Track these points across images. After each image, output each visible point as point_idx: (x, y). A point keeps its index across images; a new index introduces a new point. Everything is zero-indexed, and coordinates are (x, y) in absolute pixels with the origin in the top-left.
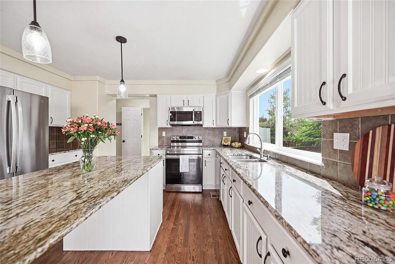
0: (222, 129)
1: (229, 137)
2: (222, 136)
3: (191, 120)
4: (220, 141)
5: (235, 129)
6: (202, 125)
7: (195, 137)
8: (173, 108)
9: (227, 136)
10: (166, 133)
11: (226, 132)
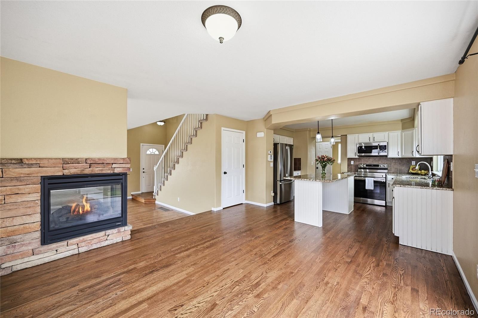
0: (411, 159)
2: (410, 165)
4: (407, 169)
6: (387, 156)
7: (380, 165)
8: (360, 144)
9: (415, 165)
10: (354, 162)
11: (415, 162)
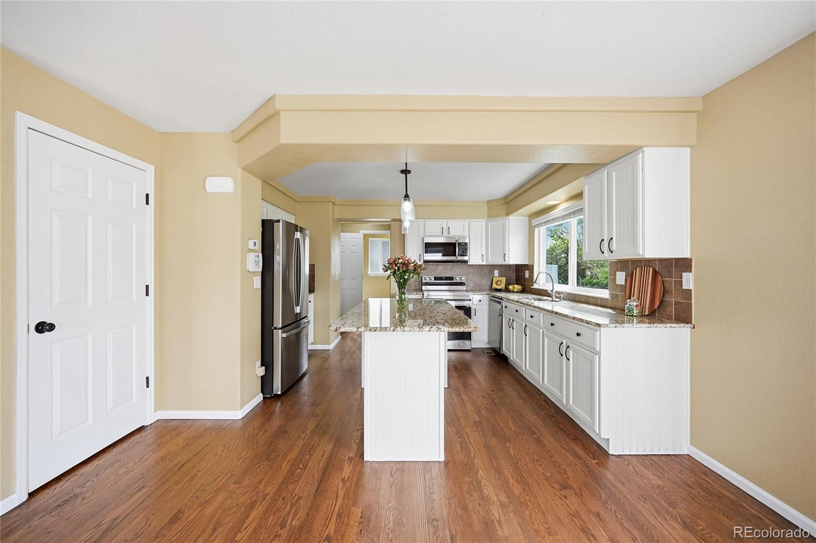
0: (493, 267)
1: (502, 278)
2: (492, 276)
3: (453, 254)
4: (489, 283)
5: (510, 266)
6: (466, 262)
7: (456, 278)
9: (499, 277)
11: (498, 271)
